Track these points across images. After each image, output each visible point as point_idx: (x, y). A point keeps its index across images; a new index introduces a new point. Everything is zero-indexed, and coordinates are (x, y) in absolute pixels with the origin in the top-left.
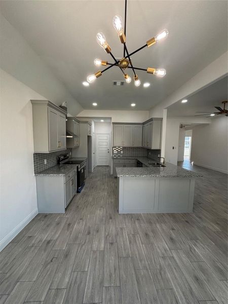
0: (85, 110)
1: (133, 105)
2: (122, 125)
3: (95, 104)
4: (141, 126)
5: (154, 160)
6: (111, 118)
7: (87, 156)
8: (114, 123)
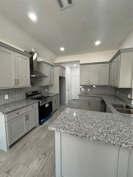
0: (59, 57)
1: (98, 43)
2: (88, 66)
3: (62, 49)
4: (108, 65)
5: (122, 100)
6: (79, 61)
7: (58, 92)
8: (81, 65)
